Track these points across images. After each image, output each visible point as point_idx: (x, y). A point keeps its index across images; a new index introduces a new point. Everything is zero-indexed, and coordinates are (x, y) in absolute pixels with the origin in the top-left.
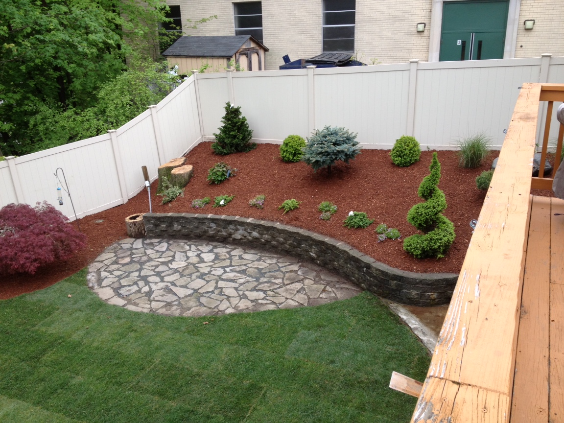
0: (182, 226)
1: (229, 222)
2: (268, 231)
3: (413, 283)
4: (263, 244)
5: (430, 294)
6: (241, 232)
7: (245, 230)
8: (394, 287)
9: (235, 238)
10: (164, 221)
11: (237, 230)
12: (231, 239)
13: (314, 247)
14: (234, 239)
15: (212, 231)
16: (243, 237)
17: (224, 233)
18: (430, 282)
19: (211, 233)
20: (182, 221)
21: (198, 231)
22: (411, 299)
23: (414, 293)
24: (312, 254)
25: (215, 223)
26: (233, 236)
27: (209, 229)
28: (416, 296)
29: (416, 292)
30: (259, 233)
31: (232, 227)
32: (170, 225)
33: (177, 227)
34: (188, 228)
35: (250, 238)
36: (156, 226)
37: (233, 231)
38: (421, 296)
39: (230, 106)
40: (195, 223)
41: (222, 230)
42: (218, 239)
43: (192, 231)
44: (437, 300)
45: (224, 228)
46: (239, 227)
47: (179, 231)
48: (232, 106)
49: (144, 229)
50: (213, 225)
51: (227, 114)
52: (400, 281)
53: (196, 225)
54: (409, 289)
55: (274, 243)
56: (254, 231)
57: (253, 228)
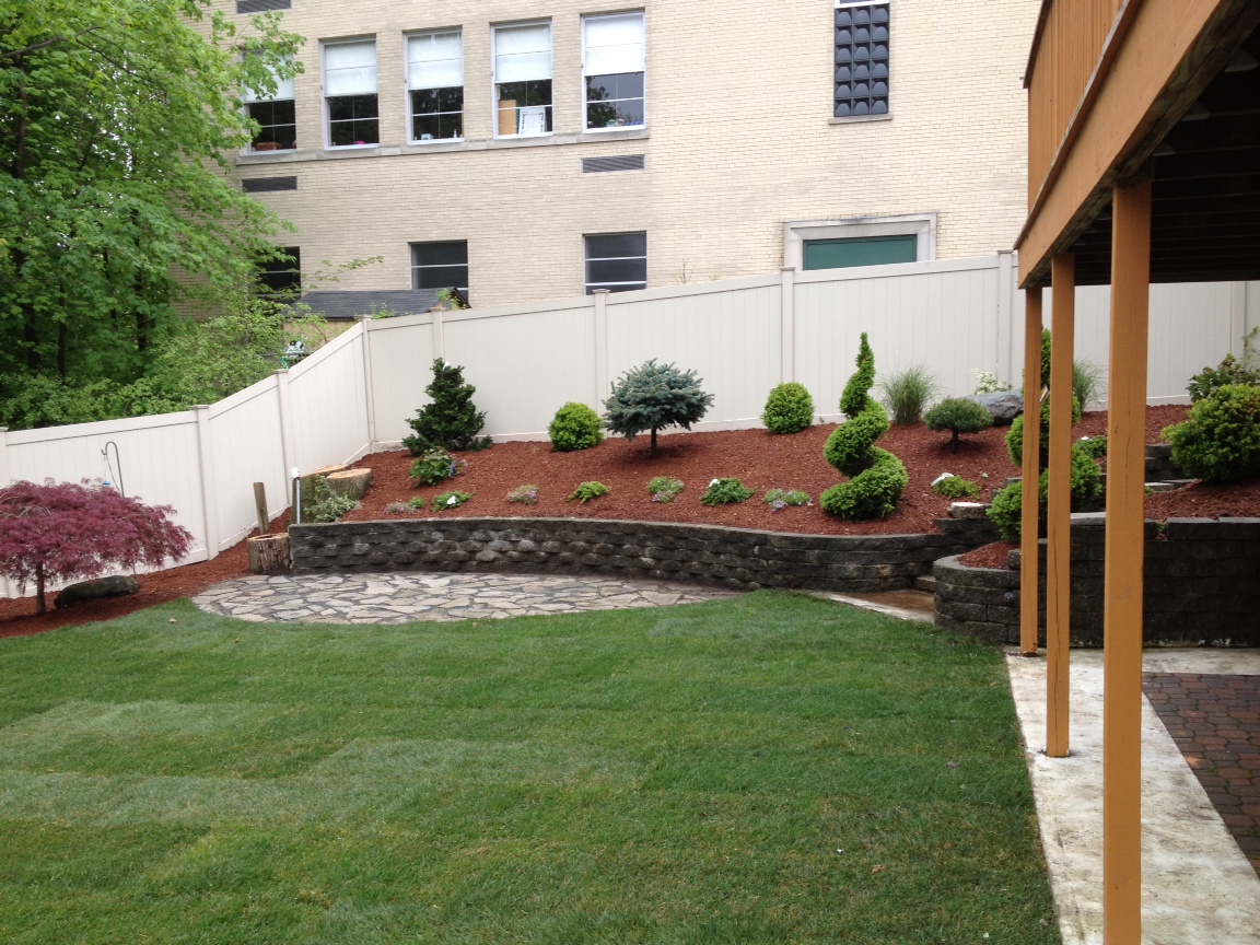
0: (372, 544)
1: (472, 526)
2: (553, 532)
3: (848, 549)
4: (541, 563)
5: (879, 566)
6: (497, 543)
7: (506, 538)
8: (815, 563)
9: (484, 558)
10: (333, 536)
11: (487, 541)
12: (474, 563)
13: (649, 543)
14: (482, 562)
15: (436, 549)
16: (500, 556)
17: (460, 552)
18: (878, 543)
19: (433, 552)
20: (372, 532)
21: (405, 553)
22: (847, 579)
23: (851, 567)
24: (644, 559)
25: (443, 531)
26: (478, 556)
27: (429, 545)
28: (855, 574)
29: (855, 565)
30: (534, 540)
31: (478, 535)
32: (347, 545)
33: (360, 546)
34: (384, 547)
35: (514, 554)
36: (316, 546)
37: (478, 545)
38: (865, 571)
39: (442, 365)
40: (401, 535)
41: (457, 544)
42: (448, 565)
43: (391, 554)
44: (891, 580)
45: (460, 540)
46: (492, 533)
47: (364, 555)
48: (446, 365)
49: (288, 557)
50: (437, 536)
51: (437, 378)
52: (825, 548)
53: (402, 539)
54: (843, 561)
55: (565, 554)
56: (524, 537)
57: (523, 531)
